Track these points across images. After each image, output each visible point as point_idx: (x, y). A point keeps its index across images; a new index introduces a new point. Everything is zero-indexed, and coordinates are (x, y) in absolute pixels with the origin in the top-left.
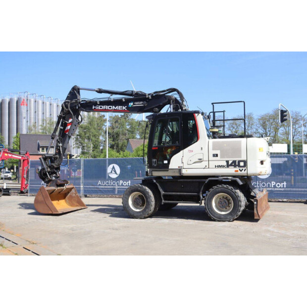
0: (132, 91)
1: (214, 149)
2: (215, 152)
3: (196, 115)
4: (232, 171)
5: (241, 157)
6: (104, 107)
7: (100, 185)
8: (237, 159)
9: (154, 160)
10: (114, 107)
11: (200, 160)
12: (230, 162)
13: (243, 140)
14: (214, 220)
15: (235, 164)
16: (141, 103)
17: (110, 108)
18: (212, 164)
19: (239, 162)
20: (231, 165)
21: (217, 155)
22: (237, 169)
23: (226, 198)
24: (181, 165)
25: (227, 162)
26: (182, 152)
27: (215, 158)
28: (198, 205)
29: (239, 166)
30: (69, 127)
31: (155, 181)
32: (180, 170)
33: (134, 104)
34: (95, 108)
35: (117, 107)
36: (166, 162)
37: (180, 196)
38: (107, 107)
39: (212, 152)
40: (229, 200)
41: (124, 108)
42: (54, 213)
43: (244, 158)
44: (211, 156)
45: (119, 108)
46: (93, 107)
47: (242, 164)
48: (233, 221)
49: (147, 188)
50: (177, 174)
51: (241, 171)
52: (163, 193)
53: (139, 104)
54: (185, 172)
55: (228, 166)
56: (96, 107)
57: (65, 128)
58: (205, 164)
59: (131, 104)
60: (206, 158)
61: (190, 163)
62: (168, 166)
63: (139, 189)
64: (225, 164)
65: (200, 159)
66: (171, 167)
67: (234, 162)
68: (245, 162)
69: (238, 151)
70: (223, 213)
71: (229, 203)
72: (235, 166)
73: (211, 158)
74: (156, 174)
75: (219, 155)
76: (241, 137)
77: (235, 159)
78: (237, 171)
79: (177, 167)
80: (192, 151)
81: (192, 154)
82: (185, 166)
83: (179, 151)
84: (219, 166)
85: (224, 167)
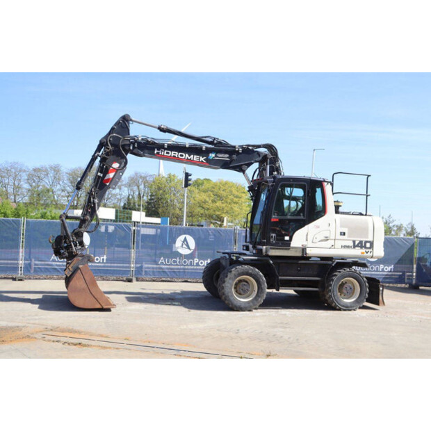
0: (215, 139)
1: (341, 226)
2: (343, 230)
3: (325, 184)
4: (358, 252)
5: (368, 238)
6: (172, 154)
8: (364, 239)
9: (274, 235)
10: (187, 155)
11: (327, 239)
12: (357, 243)
14: (340, 310)
15: (361, 245)
16: (227, 156)
17: (182, 156)
18: (339, 244)
19: (366, 242)
20: (357, 246)
21: (344, 234)
22: (363, 250)
24: (305, 243)
25: (354, 242)
26: (306, 226)
27: (343, 237)
29: (365, 247)
30: (111, 175)
31: (271, 262)
32: (304, 250)
33: (216, 156)
34: (158, 153)
35: (192, 156)
36: (287, 238)
38: (177, 154)
39: (339, 230)
41: (202, 159)
42: (105, 307)
43: (370, 239)
44: (338, 234)
45: (196, 158)
46: (156, 151)
47: (368, 245)
50: (299, 254)
51: (367, 253)
53: (224, 157)
54: (309, 252)
55: (355, 246)
56: (160, 152)
57: (104, 176)
58: (330, 243)
59: (212, 156)
60: (333, 237)
61: (315, 240)
62: (290, 244)
63: (250, 271)
64: (351, 244)
65: (326, 237)
66: (293, 244)
67: (361, 242)
68: (372, 244)
69: (365, 230)
72: (361, 247)
73: (338, 236)
74: (273, 253)
75: (346, 234)
77: (361, 239)
78: (362, 253)
79: (301, 246)
80: (318, 227)
81: (318, 230)
82: (310, 244)
83: (303, 226)
84: (346, 247)
85: (350, 247)
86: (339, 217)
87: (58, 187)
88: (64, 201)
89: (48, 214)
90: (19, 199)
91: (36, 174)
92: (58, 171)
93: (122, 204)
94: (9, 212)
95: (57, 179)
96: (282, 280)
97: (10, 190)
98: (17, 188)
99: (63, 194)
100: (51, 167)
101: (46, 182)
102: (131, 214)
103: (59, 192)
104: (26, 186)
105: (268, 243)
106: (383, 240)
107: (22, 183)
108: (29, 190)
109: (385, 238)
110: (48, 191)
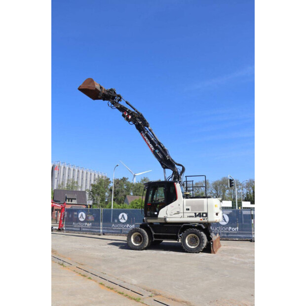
1: (187, 205)
2: (188, 207)
3: (176, 183)
4: (198, 219)
5: (204, 211)
7: (113, 227)
8: (201, 212)
9: (148, 212)
11: (178, 213)
12: (197, 214)
13: (205, 200)
15: (200, 215)
18: (186, 215)
19: (203, 213)
20: (198, 216)
21: (189, 209)
22: (202, 218)
23: (194, 237)
24: (166, 215)
25: (195, 214)
26: (166, 207)
27: (188, 211)
28: (176, 242)
29: (203, 216)
31: (149, 226)
32: (165, 219)
36: (156, 213)
37: (165, 236)
39: (185, 208)
40: (196, 238)
43: (206, 211)
44: (185, 209)
47: (204, 215)
48: (199, 252)
49: (144, 230)
50: (163, 222)
51: (204, 219)
52: (154, 233)
54: (168, 220)
55: (196, 216)
58: (181, 215)
60: (182, 211)
61: (171, 214)
63: (139, 230)
64: (194, 215)
66: (159, 216)
67: (200, 214)
68: (207, 214)
69: (202, 206)
70: (193, 247)
71: (197, 240)
72: (200, 216)
73: (185, 211)
74: (150, 221)
75: (190, 209)
76: (204, 197)
77: (200, 212)
78: (201, 220)
79: (163, 217)
80: (173, 207)
81: (173, 208)
82: (169, 216)
84: (190, 217)
85: (193, 217)
86: (185, 200)
96: (154, 235)
102: (241, 203)
105: (146, 216)
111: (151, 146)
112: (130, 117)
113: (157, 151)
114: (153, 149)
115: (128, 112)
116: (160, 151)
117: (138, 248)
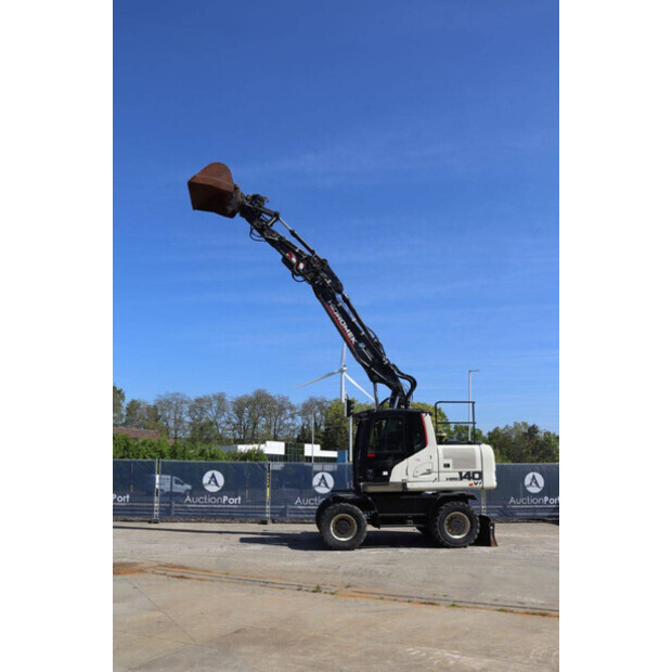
1: (445, 457)
2: (447, 462)
3: (423, 414)
4: (465, 484)
5: (475, 468)
8: (471, 470)
9: (371, 471)
11: (429, 472)
12: (464, 474)
13: (476, 447)
14: (447, 547)
15: (469, 476)
18: (443, 476)
19: (474, 473)
20: (465, 477)
21: (449, 466)
22: (472, 482)
24: (405, 477)
25: (460, 473)
26: (405, 461)
27: (447, 469)
29: (474, 478)
31: (370, 499)
32: (404, 484)
36: (385, 473)
39: (442, 462)
43: (479, 469)
44: (441, 466)
47: (477, 476)
49: (356, 508)
50: (400, 489)
51: (476, 484)
54: (410, 486)
55: (461, 478)
58: (434, 475)
60: (436, 469)
61: (416, 474)
62: (389, 479)
64: (457, 475)
65: (429, 470)
66: (392, 479)
67: (468, 473)
68: (481, 474)
69: (471, 460)
70: (458, 537)
72: (469, 479)
73: (442, 468)
74: (372, 489)
75: (451, 465)
77: (469, 470)
78: (471, 484)
79: (400, 481)
80: (418, 460)
81: (419, 463)
82: (410, 478)
83: (402, 460)
84: (452, 479)
85: (455, 479)
86: (441, 447)
87: (223, 419)
88: (229, 435)
89: (207, 451)
90: (180, 434)
91: (199, 405)
92: (223, 400)
93: (296, 436)
94: (165, 450)
95: (221, 410)
96: (382, 517)
97: (171, 424)
98: (179, 421)
99: (228, 427)
100: (215, 397)
101: (210, 414)
102: (303, 447)
103: (223, 425)
104: (188, 419)
105: (365, 480)
106: (494, 469)
107: (184, 415)
108: (191, 424)
109: (497, 467)
110: (211, 424)
111: (350, 334)
112: (301, 266)
113: (362, 345)
114: (353, 339)
115: (297, 254)
116: (368, 347)
117: (346, 545)
